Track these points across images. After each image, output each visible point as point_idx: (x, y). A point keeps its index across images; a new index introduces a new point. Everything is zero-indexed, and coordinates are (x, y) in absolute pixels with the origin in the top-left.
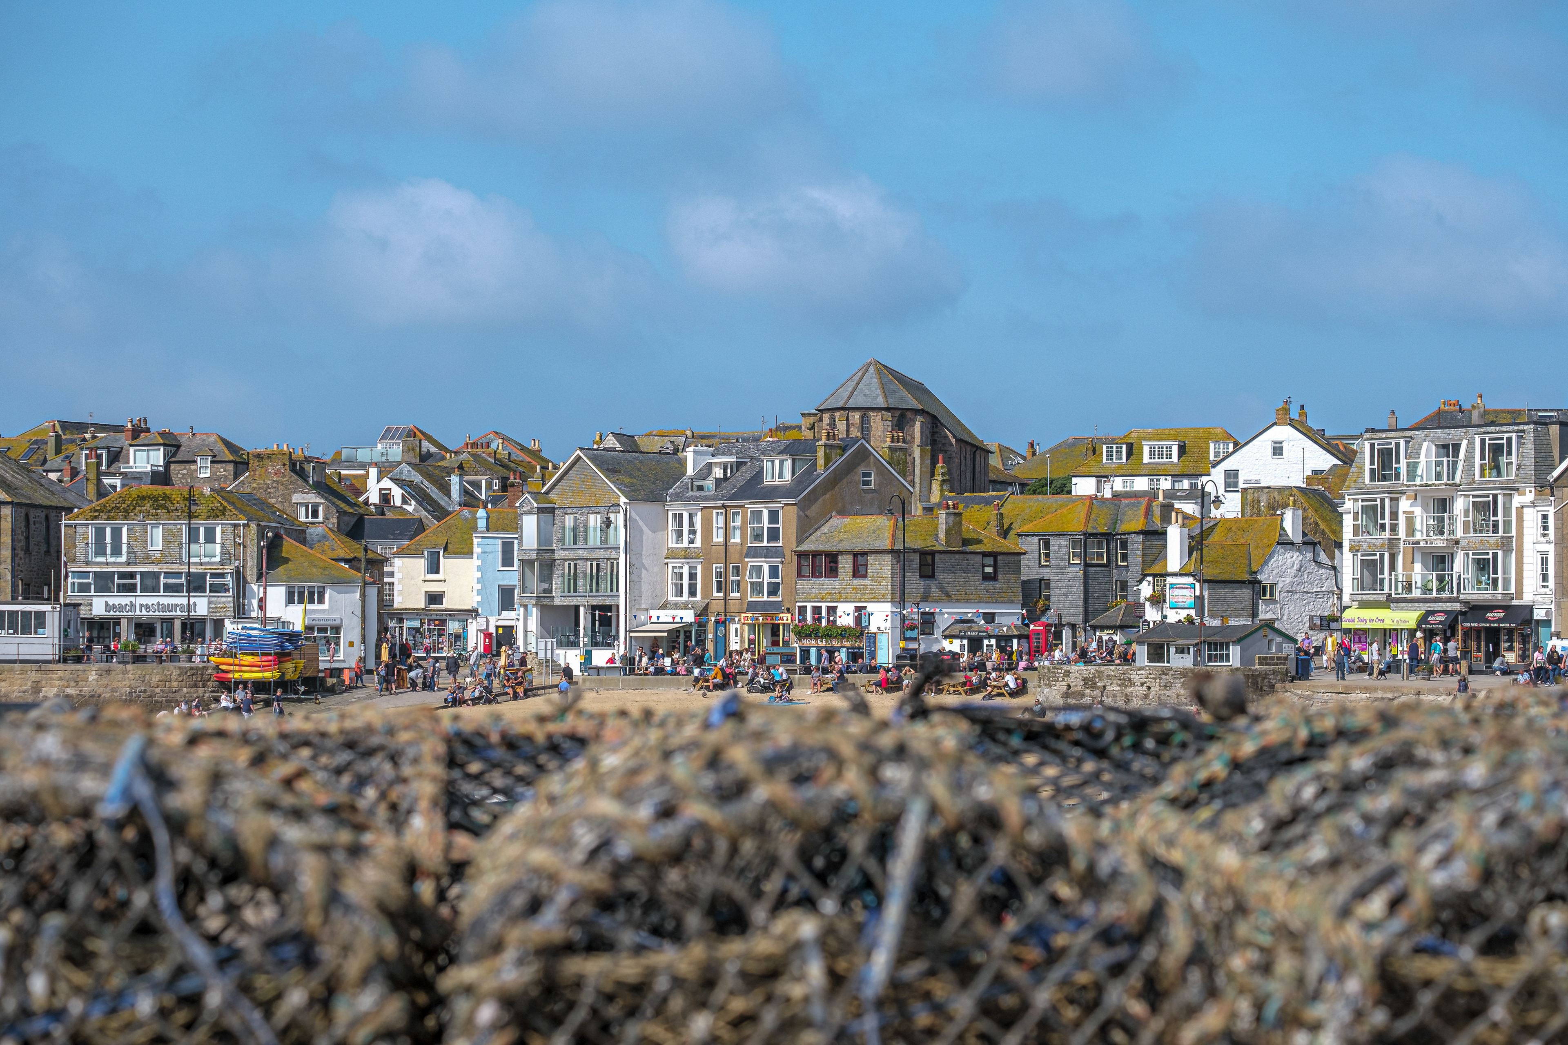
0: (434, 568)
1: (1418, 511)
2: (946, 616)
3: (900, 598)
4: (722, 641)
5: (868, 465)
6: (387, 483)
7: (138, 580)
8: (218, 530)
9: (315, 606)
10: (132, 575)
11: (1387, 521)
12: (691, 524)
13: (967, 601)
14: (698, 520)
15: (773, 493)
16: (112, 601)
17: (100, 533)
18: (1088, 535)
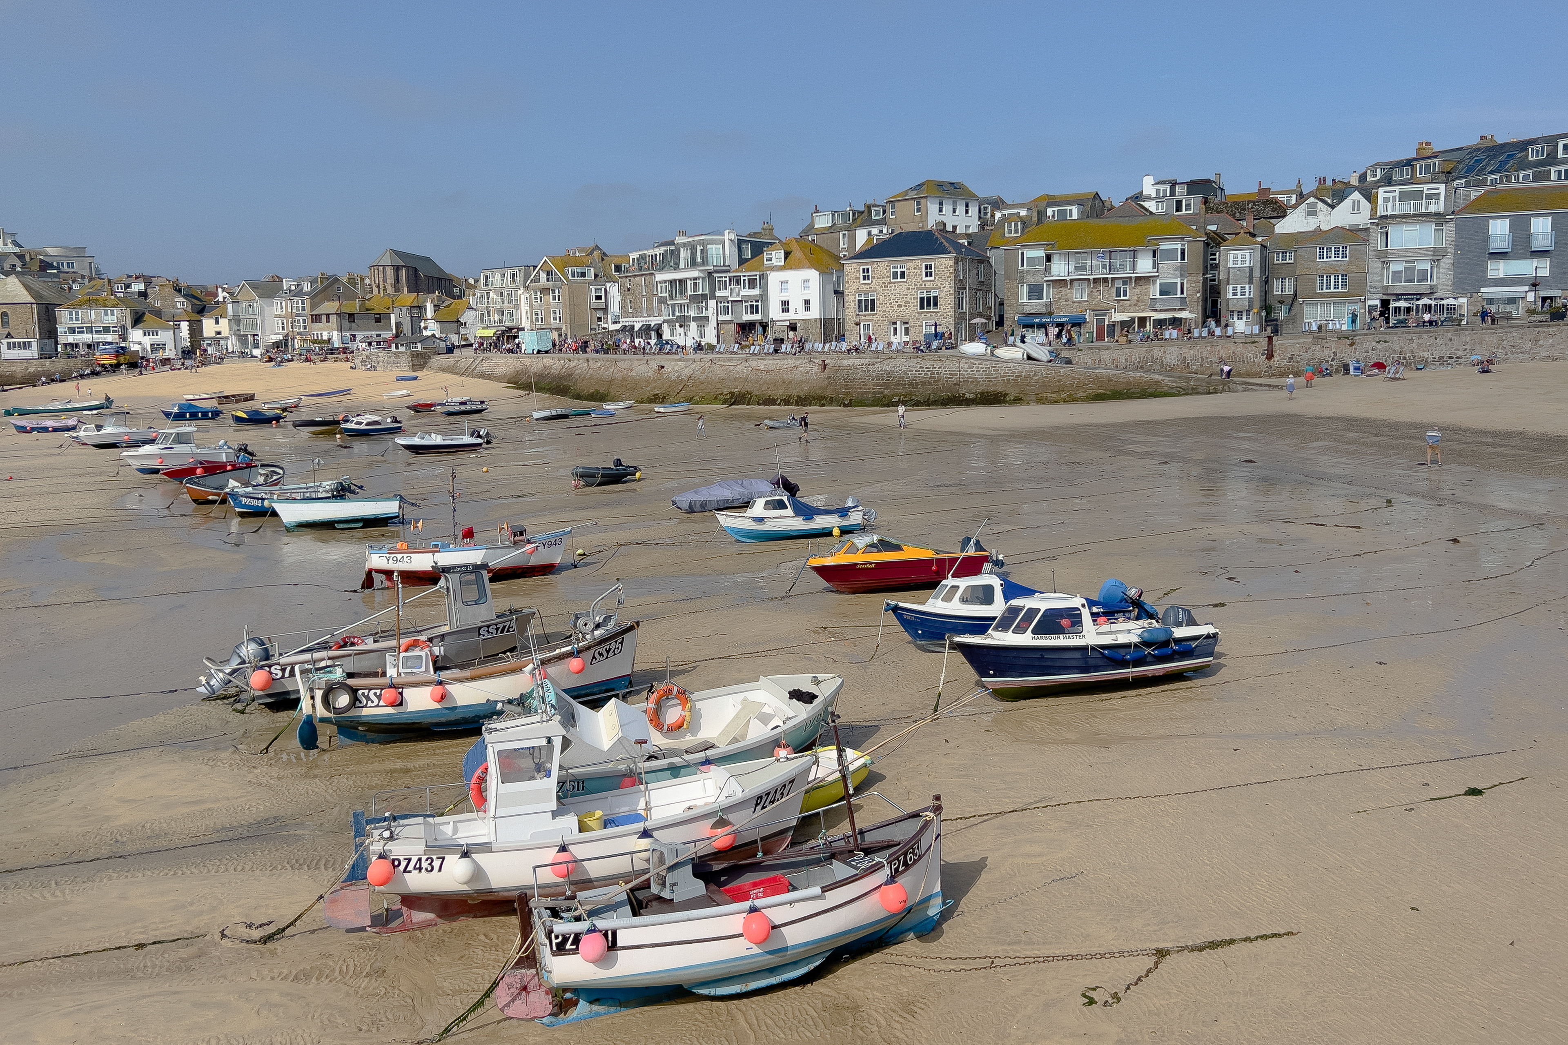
0: (217, 323)
1: (495, 296)
2: (360, 335)
3: (341, 329)
4: (293, 345)
5: (339, 284)
6: (225, 294)
7: (85, 329)
8: (115, 311)
9: (155, 337)
10: (82, 328)
11: (486, 300)
12: (281, 305)
13: (369, 330)
14: (283, 304)
15: (306, 294)
16: (75, 337)
17: (71, 314)
18: (411, 307)
